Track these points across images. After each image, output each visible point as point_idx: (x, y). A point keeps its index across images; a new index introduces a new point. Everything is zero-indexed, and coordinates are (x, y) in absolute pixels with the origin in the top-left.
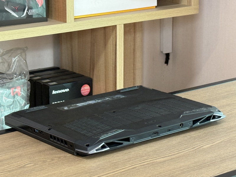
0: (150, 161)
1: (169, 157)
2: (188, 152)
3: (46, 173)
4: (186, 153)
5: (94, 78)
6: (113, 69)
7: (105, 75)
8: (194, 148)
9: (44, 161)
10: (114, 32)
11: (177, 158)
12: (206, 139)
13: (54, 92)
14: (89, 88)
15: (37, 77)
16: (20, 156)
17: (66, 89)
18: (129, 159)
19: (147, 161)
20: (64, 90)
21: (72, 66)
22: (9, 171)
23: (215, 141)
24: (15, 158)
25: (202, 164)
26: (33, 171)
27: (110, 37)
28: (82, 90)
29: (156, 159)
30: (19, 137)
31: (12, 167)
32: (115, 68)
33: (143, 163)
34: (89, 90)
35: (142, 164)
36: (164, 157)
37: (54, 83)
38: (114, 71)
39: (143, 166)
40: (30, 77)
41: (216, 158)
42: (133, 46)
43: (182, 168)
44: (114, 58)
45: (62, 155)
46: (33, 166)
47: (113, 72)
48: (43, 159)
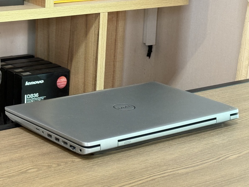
0: (171, 172)
1: (192, 168)
2: (213, 163)
3: (52, 181)
4: (211, 164)
5: (72, 70)
6: (93, 61)
7: (85, 67)
8: (219, 158)
9: (49, 166)
10: (97, 20)
11: (202, 169)
12: (231, 147)
13: (27, 84)
14: (66, 80)
15: (9, 66)
16: (21, 158)
17: (41, 80)
18: (146, 168)
19: (167, 172)
20: (38, 81)
21: (48, 55)
22: (9, 177)
23: (241, 151)
24: (15, 160)
25: (230, 179)
26: (37, 178)
27: (92, 26)
28: (58, 83)
29: (177, 170)
30: (20, 135)
31: (12, 172)
32: (96, 60)
33: (162, 174)
34: (66, 83)
35: (162, 176)
36: (186, 168)
37: (28, 73)
38: (95, 63)
39: (163, 178)
40: (1, 65)
41: (245, 172)
42: (115, 36)
43: (208, 183)
44: (95, 48)
45: (69, 160)
46: (37, 171)
47: (93, 63)
48: (47, 163)
